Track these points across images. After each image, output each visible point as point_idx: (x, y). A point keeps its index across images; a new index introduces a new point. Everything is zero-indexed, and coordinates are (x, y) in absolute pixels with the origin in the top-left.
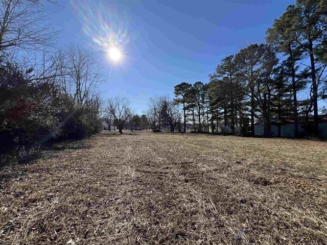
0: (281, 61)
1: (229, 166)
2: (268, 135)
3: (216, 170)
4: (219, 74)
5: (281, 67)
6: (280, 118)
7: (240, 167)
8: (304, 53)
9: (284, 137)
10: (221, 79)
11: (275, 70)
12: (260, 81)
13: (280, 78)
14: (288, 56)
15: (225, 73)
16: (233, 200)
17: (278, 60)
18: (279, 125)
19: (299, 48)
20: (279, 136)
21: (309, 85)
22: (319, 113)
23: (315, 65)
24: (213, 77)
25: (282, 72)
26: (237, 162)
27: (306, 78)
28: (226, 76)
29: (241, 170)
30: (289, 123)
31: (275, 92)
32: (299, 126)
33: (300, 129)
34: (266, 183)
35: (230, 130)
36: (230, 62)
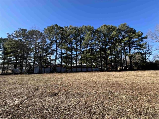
0: (48, 43)
1: (33, 93)
2: (40, 72)
3: (27, 99)
4: (16, 36)
5: (47, 45)
6: (45, 65)
7: (39, 91)
8: (54, 43)
9: (47, 73)
10: (16, 39)
11: (46, 45)
12: (39, 48)
13: (47, 49)
14: (50, 42)
15: (20, 37)
16: (52, 110)
17: (47, 42)
18: (45, 68)
19: (53, 40)
20: (45, 73)
21: (55, 54)
22: (57, 64)
23: (57, 48)
24: (10, 36)
25: (48, 47)
26: (36, 89)
27: (54, 51)
28: (20, 39)
29: (42, 93)
30: (48, 67)
31: (44, 54)
32: (51, 68)
33: (52, 70)
34: (56, 94)
35: (20, 71)
36: (25, 33)
